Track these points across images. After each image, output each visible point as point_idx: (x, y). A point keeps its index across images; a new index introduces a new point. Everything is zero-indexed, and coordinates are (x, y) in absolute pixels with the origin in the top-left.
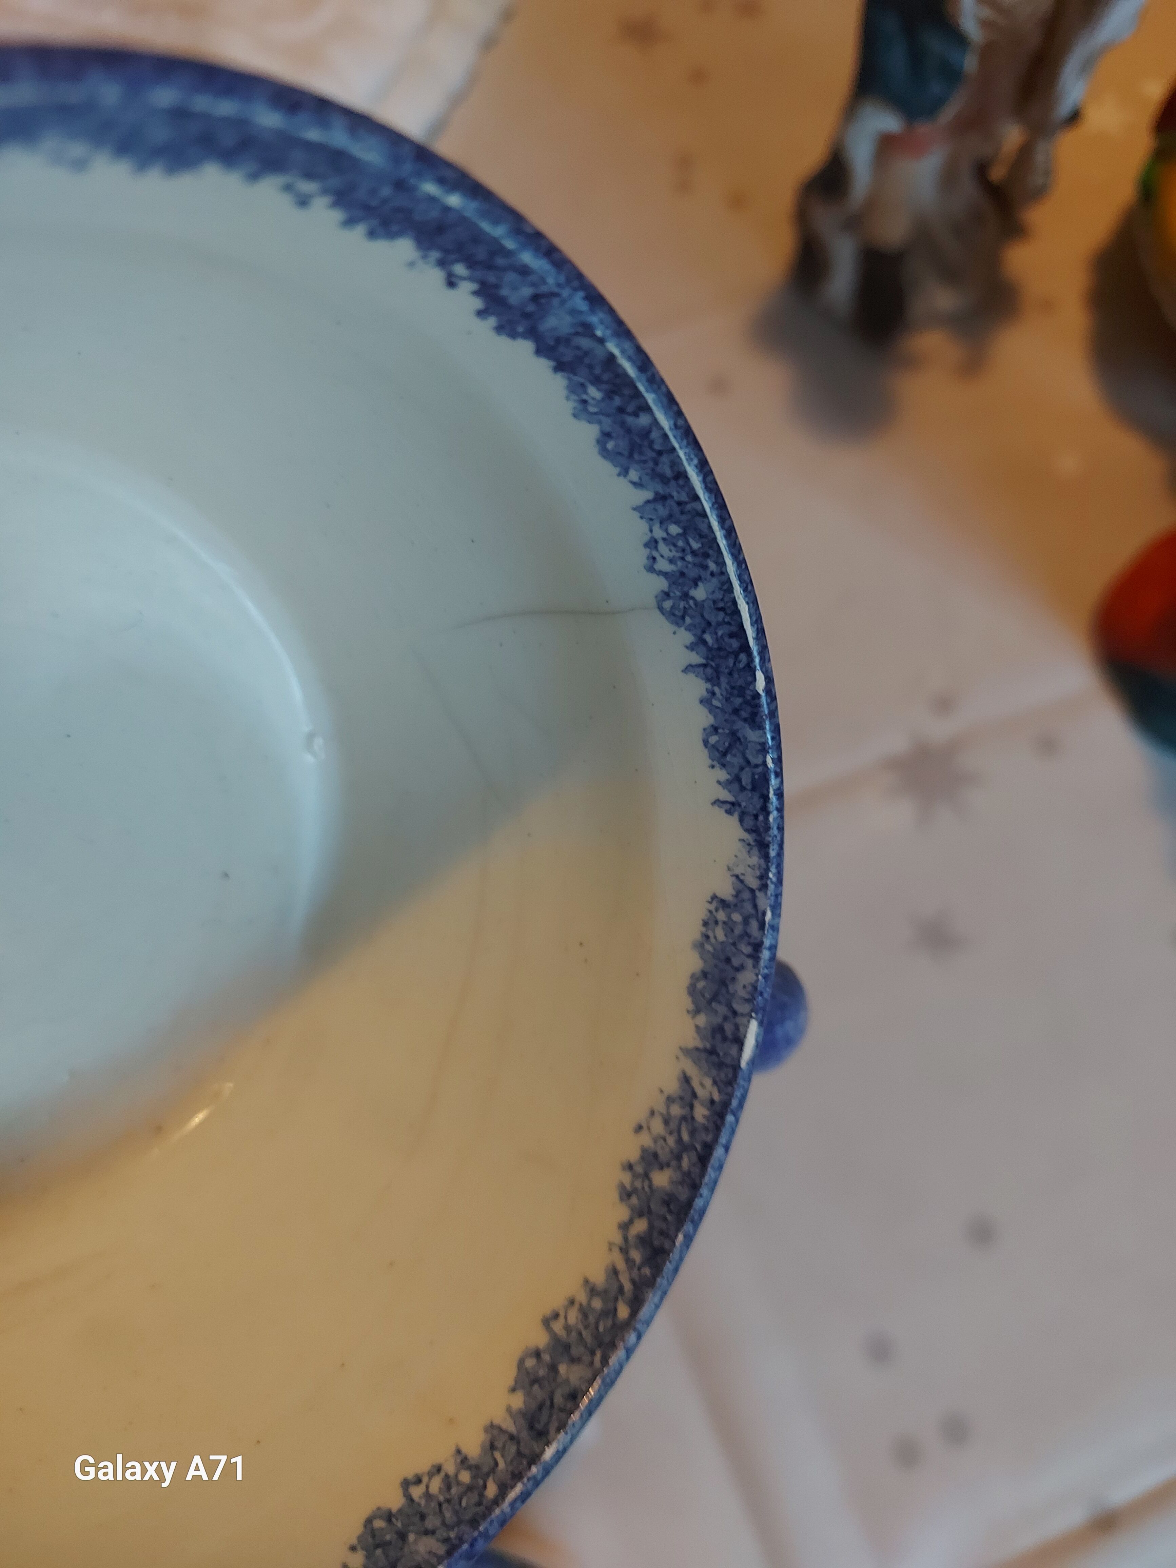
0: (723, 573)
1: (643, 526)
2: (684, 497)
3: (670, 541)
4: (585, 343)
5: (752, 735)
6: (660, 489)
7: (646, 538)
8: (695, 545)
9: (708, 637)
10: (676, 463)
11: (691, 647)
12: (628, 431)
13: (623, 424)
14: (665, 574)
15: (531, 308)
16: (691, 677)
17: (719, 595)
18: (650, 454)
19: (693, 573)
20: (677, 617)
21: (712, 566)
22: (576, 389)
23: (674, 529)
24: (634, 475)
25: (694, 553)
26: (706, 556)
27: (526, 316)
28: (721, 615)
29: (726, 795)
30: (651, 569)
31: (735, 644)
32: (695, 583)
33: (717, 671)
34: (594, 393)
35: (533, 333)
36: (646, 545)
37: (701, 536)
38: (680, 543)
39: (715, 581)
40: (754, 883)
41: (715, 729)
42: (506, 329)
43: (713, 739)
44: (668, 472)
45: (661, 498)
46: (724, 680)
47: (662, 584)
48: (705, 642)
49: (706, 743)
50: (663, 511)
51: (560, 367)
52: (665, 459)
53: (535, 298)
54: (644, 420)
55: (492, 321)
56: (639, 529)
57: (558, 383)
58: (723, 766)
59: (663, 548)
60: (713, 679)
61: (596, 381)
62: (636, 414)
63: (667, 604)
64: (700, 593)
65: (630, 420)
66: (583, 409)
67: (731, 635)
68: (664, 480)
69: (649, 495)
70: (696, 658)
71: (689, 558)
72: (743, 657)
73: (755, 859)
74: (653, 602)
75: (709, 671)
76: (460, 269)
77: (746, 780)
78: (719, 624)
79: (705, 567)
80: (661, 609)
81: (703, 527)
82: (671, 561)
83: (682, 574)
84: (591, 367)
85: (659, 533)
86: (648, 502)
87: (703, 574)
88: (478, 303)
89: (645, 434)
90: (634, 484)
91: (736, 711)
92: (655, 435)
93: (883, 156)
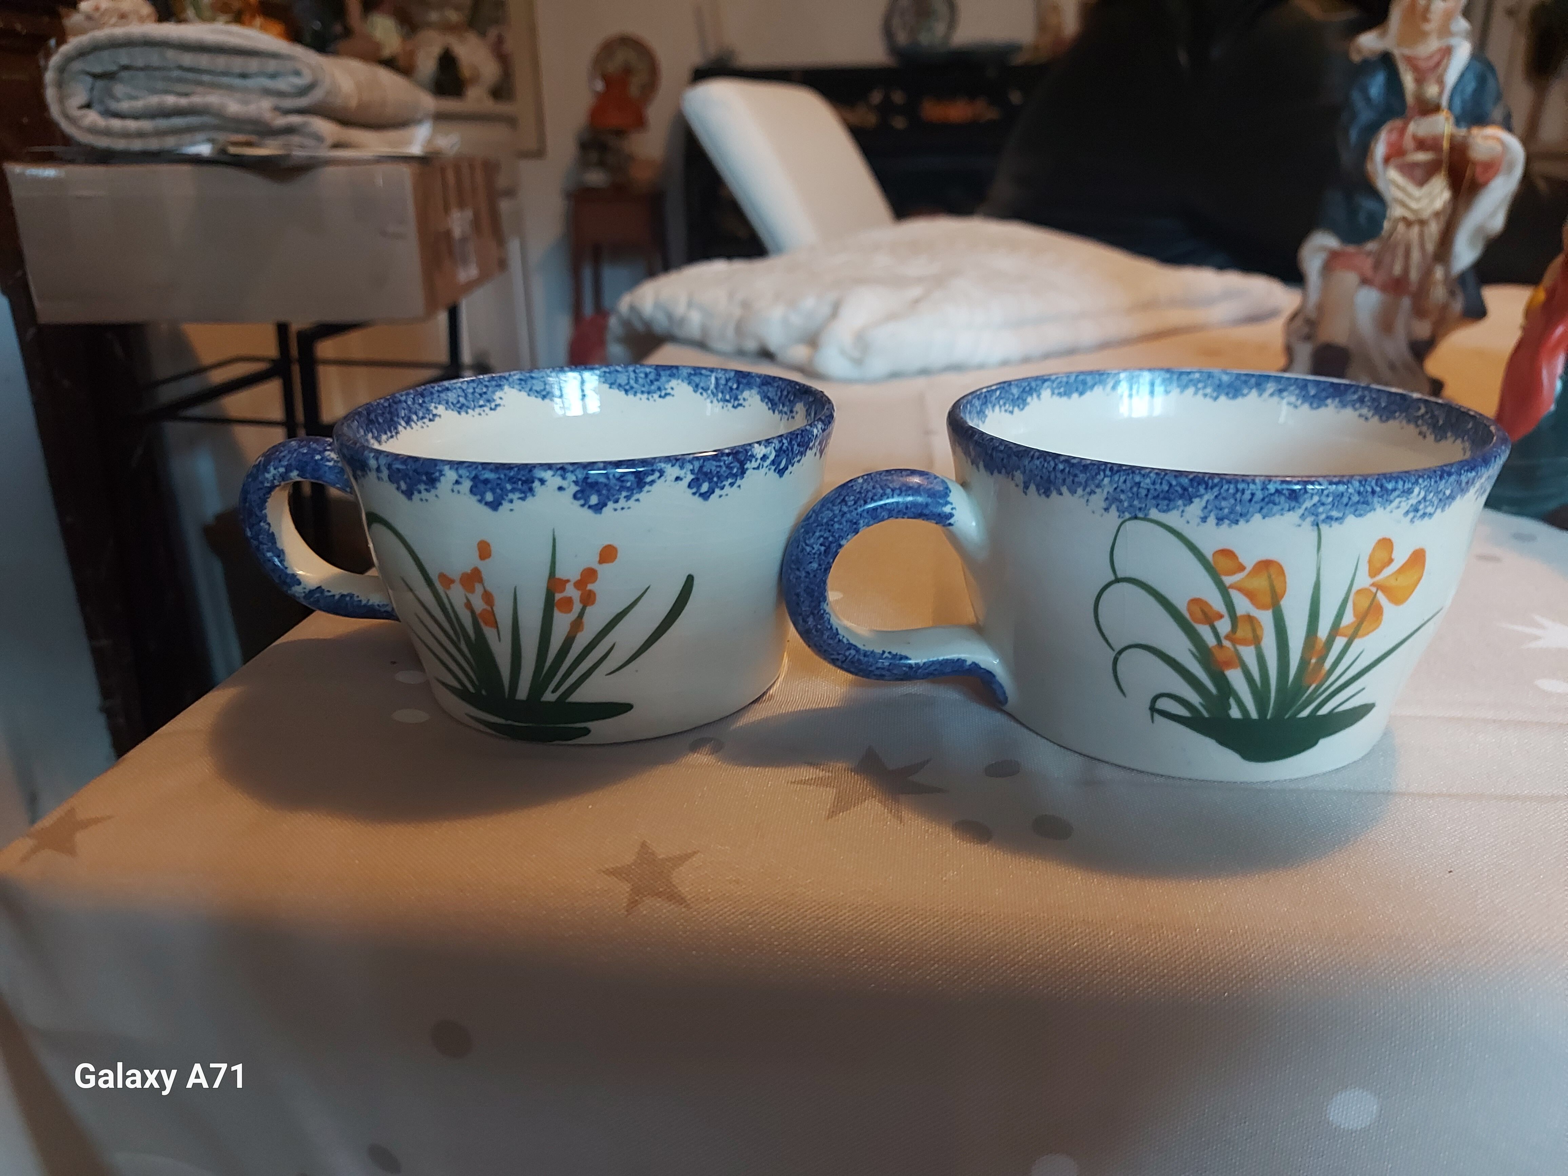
93: (1328, 268)
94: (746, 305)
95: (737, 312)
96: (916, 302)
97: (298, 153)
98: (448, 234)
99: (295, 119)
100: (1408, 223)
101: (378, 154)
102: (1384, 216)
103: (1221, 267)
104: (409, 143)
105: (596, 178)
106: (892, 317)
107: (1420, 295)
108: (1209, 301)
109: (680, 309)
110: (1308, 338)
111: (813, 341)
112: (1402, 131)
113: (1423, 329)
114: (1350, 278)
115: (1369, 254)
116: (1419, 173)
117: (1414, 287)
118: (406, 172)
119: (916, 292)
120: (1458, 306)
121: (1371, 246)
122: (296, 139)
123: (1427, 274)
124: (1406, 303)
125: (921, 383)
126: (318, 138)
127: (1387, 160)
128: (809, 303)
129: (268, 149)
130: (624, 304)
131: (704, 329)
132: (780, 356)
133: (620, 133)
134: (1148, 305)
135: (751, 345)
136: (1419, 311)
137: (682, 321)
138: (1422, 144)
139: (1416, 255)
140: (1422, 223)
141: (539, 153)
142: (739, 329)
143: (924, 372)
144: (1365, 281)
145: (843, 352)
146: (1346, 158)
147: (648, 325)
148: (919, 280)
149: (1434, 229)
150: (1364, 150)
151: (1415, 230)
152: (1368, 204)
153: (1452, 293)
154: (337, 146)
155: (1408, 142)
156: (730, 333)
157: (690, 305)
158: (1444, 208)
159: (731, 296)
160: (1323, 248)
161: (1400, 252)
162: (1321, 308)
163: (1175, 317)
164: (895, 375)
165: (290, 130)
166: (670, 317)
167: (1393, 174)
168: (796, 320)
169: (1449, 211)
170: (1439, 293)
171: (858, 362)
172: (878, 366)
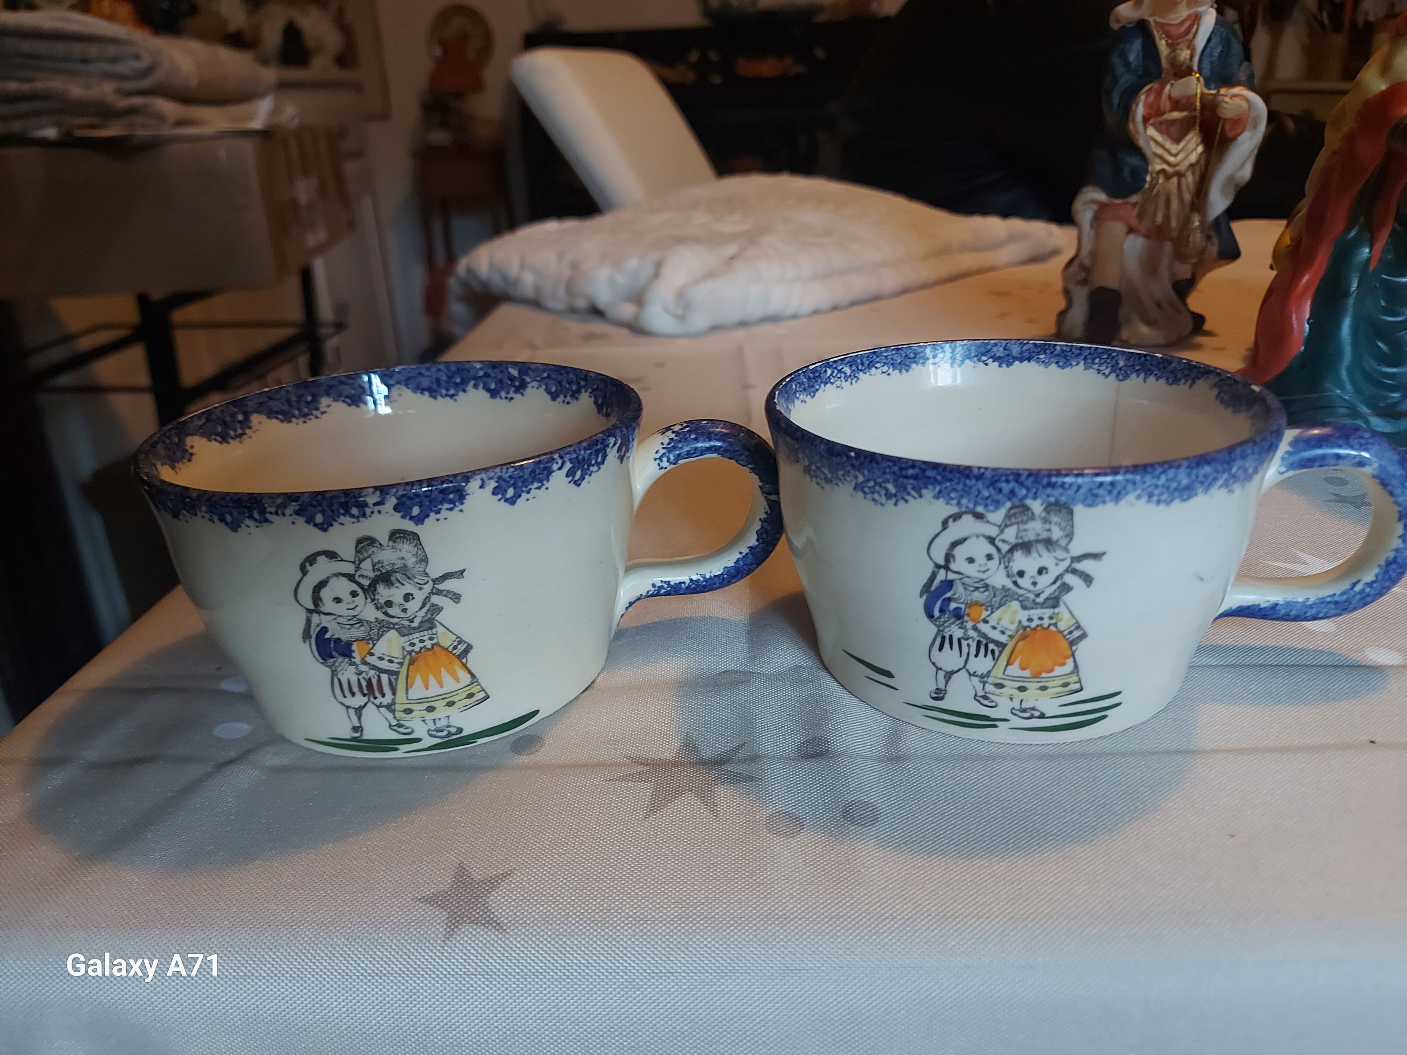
0: (1118, 351)
1: (1091, 370)
2: (1088, 351)
3: (1100, 364)
4: (1025, 348)
5: (1174, 365)
6: (1082, 357)
7: (1096, 372)
8: (1105, 357)
9: (1137, 368)
10: (1076, 348)
11: (1138, 376)
12: (1059, 355)
13: (1057, 355)
14: (1111, 373)
15: (1007, 352)
16: (1148, 380)
17: (1124, 357)
18: (1069, 354)
19: (1114, 363)
20: (1126, 377)
21: (1114, 354)
22: (1038, 360)
23: (1097, 361)
24: (1074, 363)
25: (1107, 358)
26: (1110, 354)
27: (1008, 355)
28: (1132, 359)
29: (1189, 382)
30: (1107, 377)
31: (1143, 359)
32: (1118, 363)
33: (1149, 370)
34: (1042, 356)
35: (1015, 359)
36: (1099, 373)
37: (1103, 353)
38: (1102, 361)
39: (1120, 356)
40: (1217, 379)
41: (1167, 379)
42: (1009, 364)
43: (1170, 381)
44: (1078, 352)
45: (1085, 359)
46: (1153, 368)
47: (1113, 375)
48: (1138, 370)
49: (1170, 385)
50: (1090, 361)
51: (1029, 360)
52: (1073, 350)
53: (1005, 349)
54: (1058, 348)
55: (1004, 365)
56: (1092, 372)
57: (1033, 363)
58: (1180, 380)
59: (1102, 368)
60: (1152, 372)
61: (1039, 353)
62: (1055, 350)
63: (1121, 377)
64: (1121, 363)
65: (1056, 352)
66: (1046, 364)
67: (1139, 359)
68: (1080, 354)
69: (1083, 362)
70: (1142, 376)
71: (1108, 361)
72: (1148, 358)
73: (1211, 376)
74: (1117, 382)
75: (1148, 373)
76: (984, 358)
77: (1187, 372)
78: (1134, 361)
79: (1114, 357)
80: (1121, 380)
81: (1102, 351)
82: (1107, 368)
83: (1113, 366)
84: (1034, 352)
85: (1096, 367)
86: (1085, 364)
87: (1115, 359)
88: (996, 364)
89: (1063, 351)
90: (1077, 365)
91: (1164, 368)
92: (1065, 348)
93: (1097, 219)
94: (575, 266)
95: (567, 273)
96: (732, 258)
97: (142, 133)
98: (294, 202)
99: (137, 101)
100: (1168, 177)
101: (221, 130)
102: (1147, 171)
103: (1005, 214)
104: (251, 117)
105: (440, 137)
106: (710, 275)
107: (1181, 240)
108: (997, 245)
109: (514, 270)
110: (1084, 282)
111: (639, 298)
112: (1160, 93)
113: (1184, 271)
114: (1119, 228)
115: (1135, 204)
116: (1173, 130)
117: (1174, 234)
118: (248, 148)
119: (731, 249)
120: (1214, 249)
121: (1135, 198)
122: (139, 119)
123: (1187, 221)
124: (1168, 247)
125: (740, 334)
126: (160, 118)
127: (1146, 120)
128: (633, 264)
129: (111, 131)
130: (462, 267)
131: (537, 289)
132: (610, 313)
133: (460, 95)
134: (942, 252)
135: (581, 303)
136: (1179, 256)
137: (516, 282)
138: (1176, 105)
139: (1175, 204)
140: (1180, 175)
141: (384, 116)
142: (570, 290)
143: (743, 324)
144: (1131, 230)
145: (666, 310)
146: (1110, 118)
147: (485, 285)
148: (733, 237)
149: (1190, 179)
150: (1126, 111)
151: (1175, 180)
152: (1133, 161)
153: (1208, 238)
154: (180, 123)
155: (1165, 103)
156: (561, 292)
157: (523, 266)
158: (1198, 162)
159: (560, 256)
160: (1093, 201)
161: (1162, 201)
162: (1094, 254)
163: (968, 261)
164: (715, 328)
165: (132, 111)
166: (505, 278)
167: (1152, 132)
168: (621, 279)
169: (1202, 162)
170: (1197, 238)
171: (681, 318)
172: (700, 321)
